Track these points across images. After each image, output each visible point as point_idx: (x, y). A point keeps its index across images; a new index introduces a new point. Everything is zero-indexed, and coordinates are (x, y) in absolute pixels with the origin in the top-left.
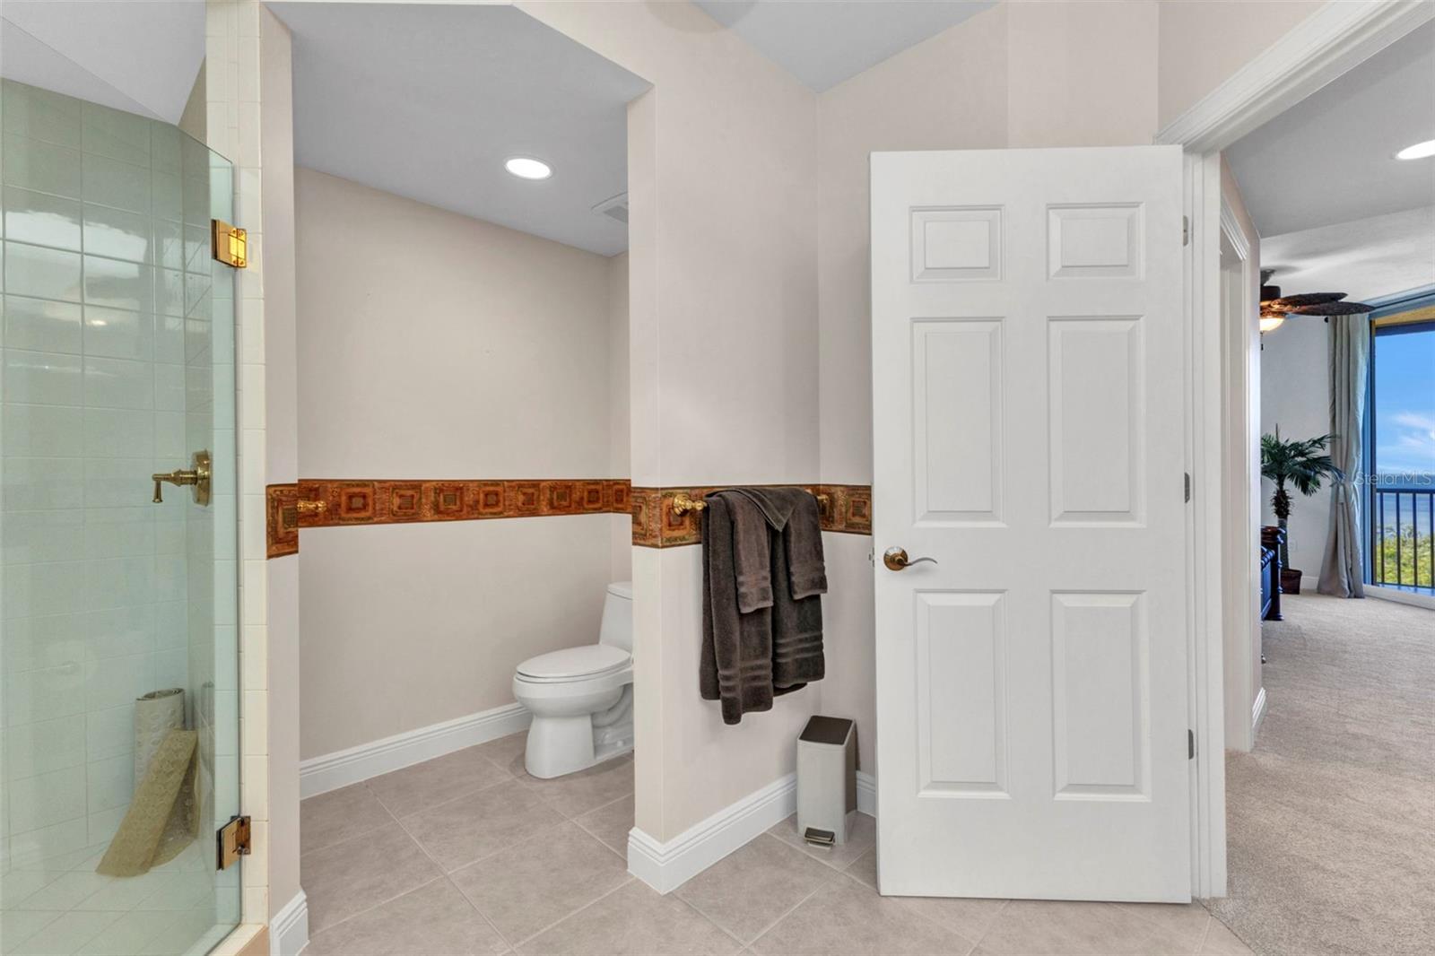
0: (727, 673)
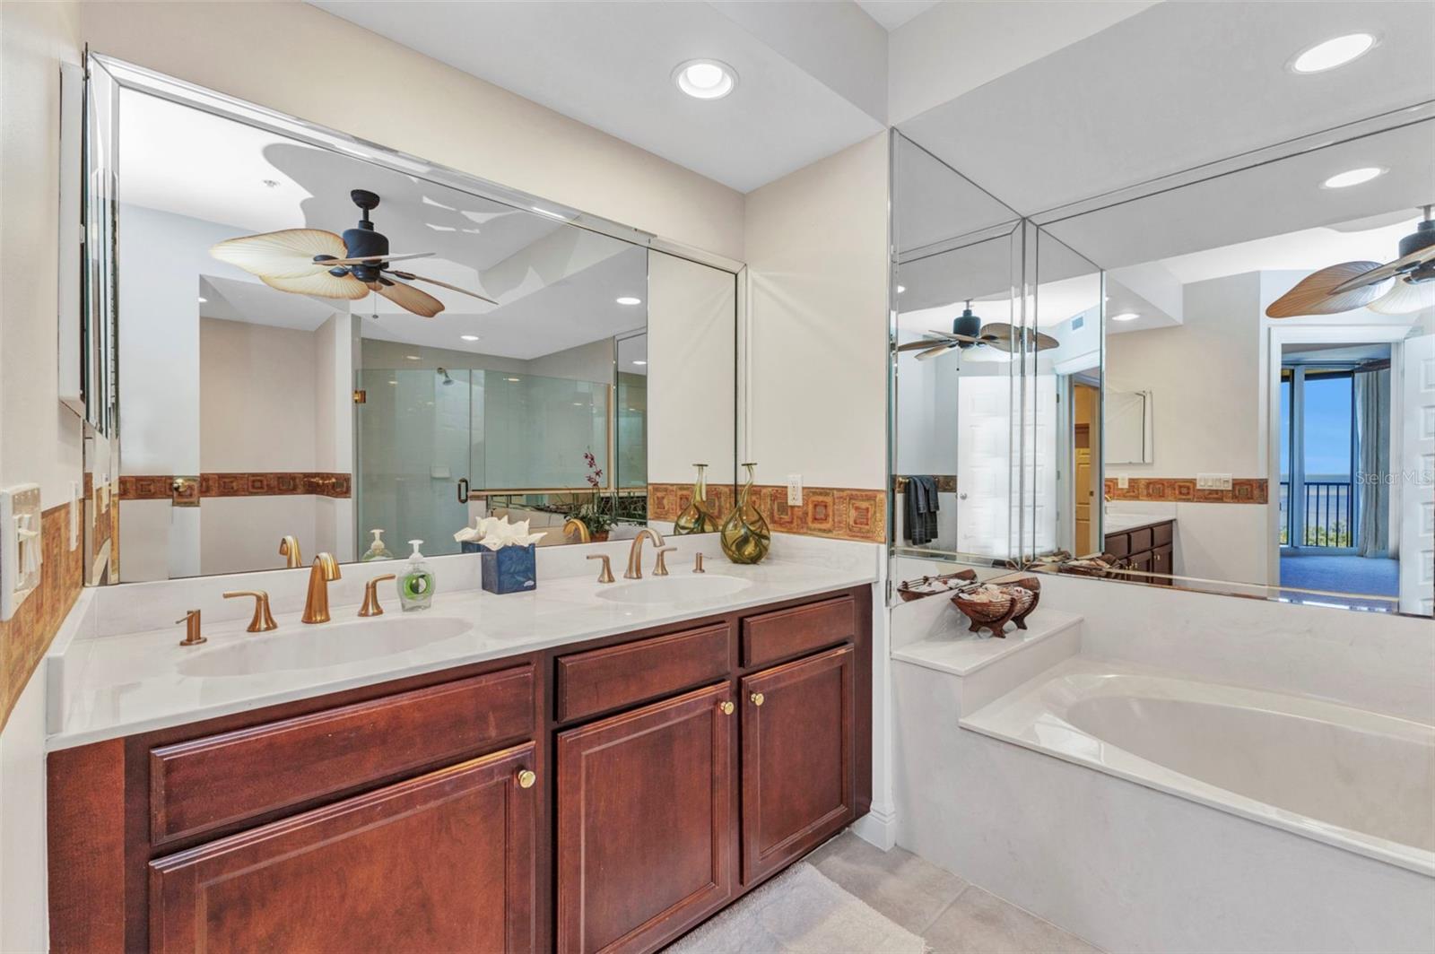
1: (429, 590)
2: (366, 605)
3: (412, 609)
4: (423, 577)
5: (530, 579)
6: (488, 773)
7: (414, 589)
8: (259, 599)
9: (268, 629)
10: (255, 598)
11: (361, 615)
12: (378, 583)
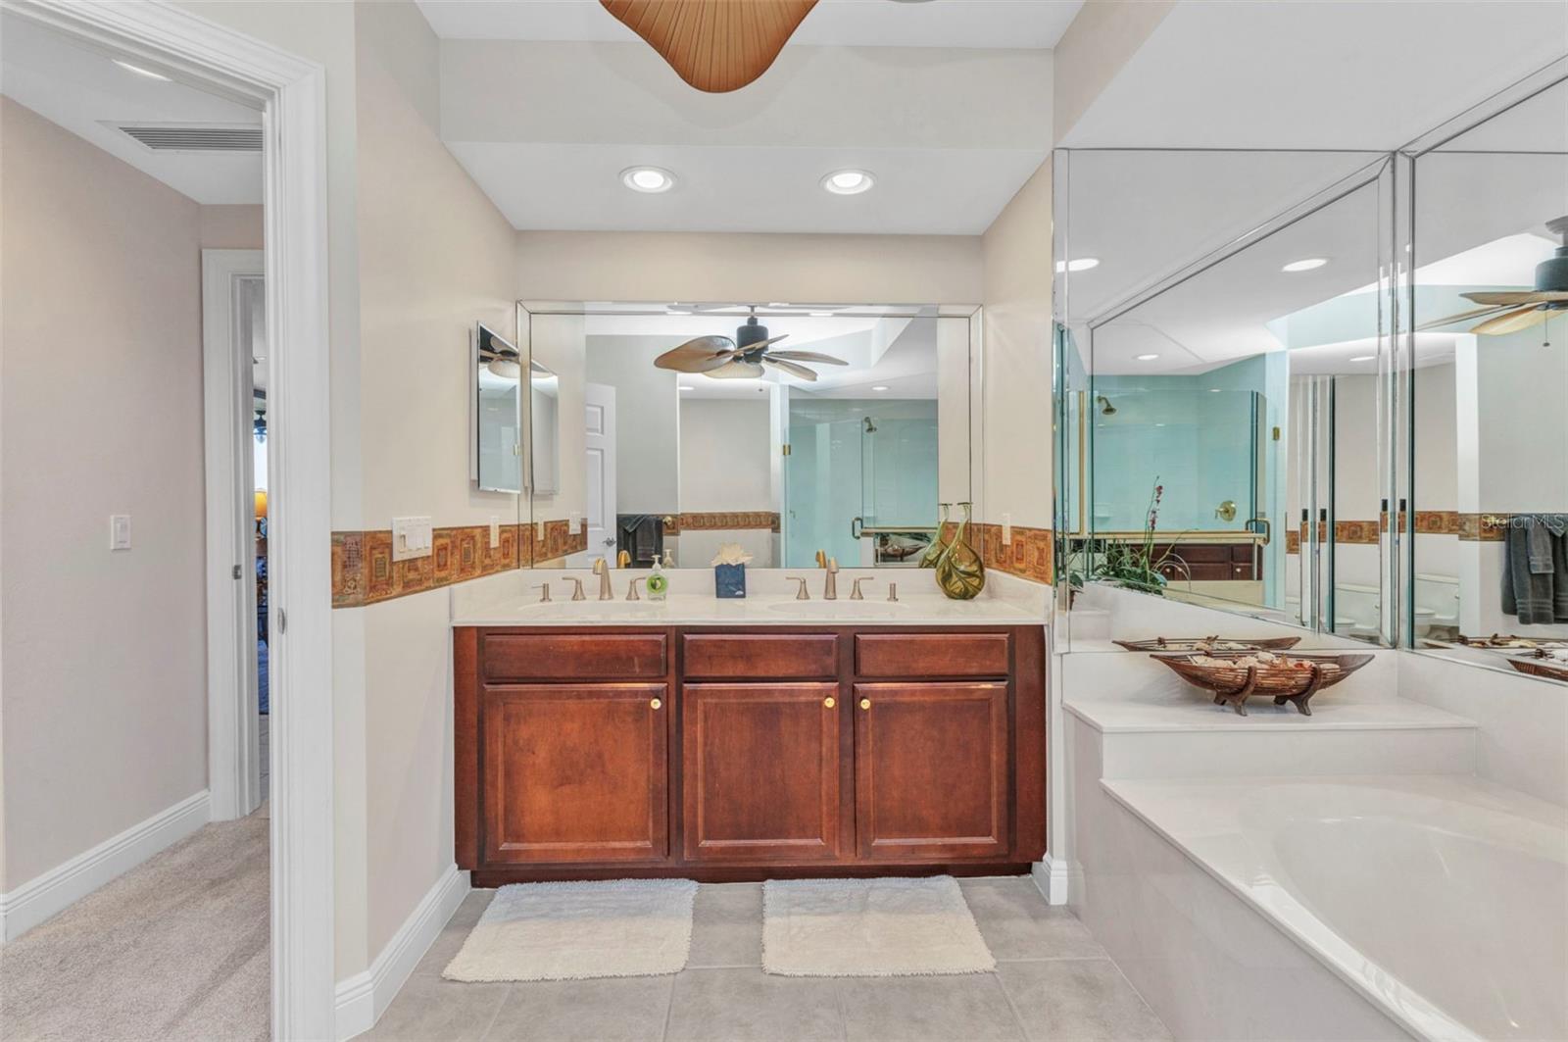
0: (1522, 600)
1: (664, 586)
2: (630, 593)
3: (654, 599)
4: (659, 579)
5: (739, 590)
6: (635, 693)
7: (654, 586)
8: (577, 581)
9: (609, 599)
10: (574, 582)
11: (627, 599)
12: (638, 581)
